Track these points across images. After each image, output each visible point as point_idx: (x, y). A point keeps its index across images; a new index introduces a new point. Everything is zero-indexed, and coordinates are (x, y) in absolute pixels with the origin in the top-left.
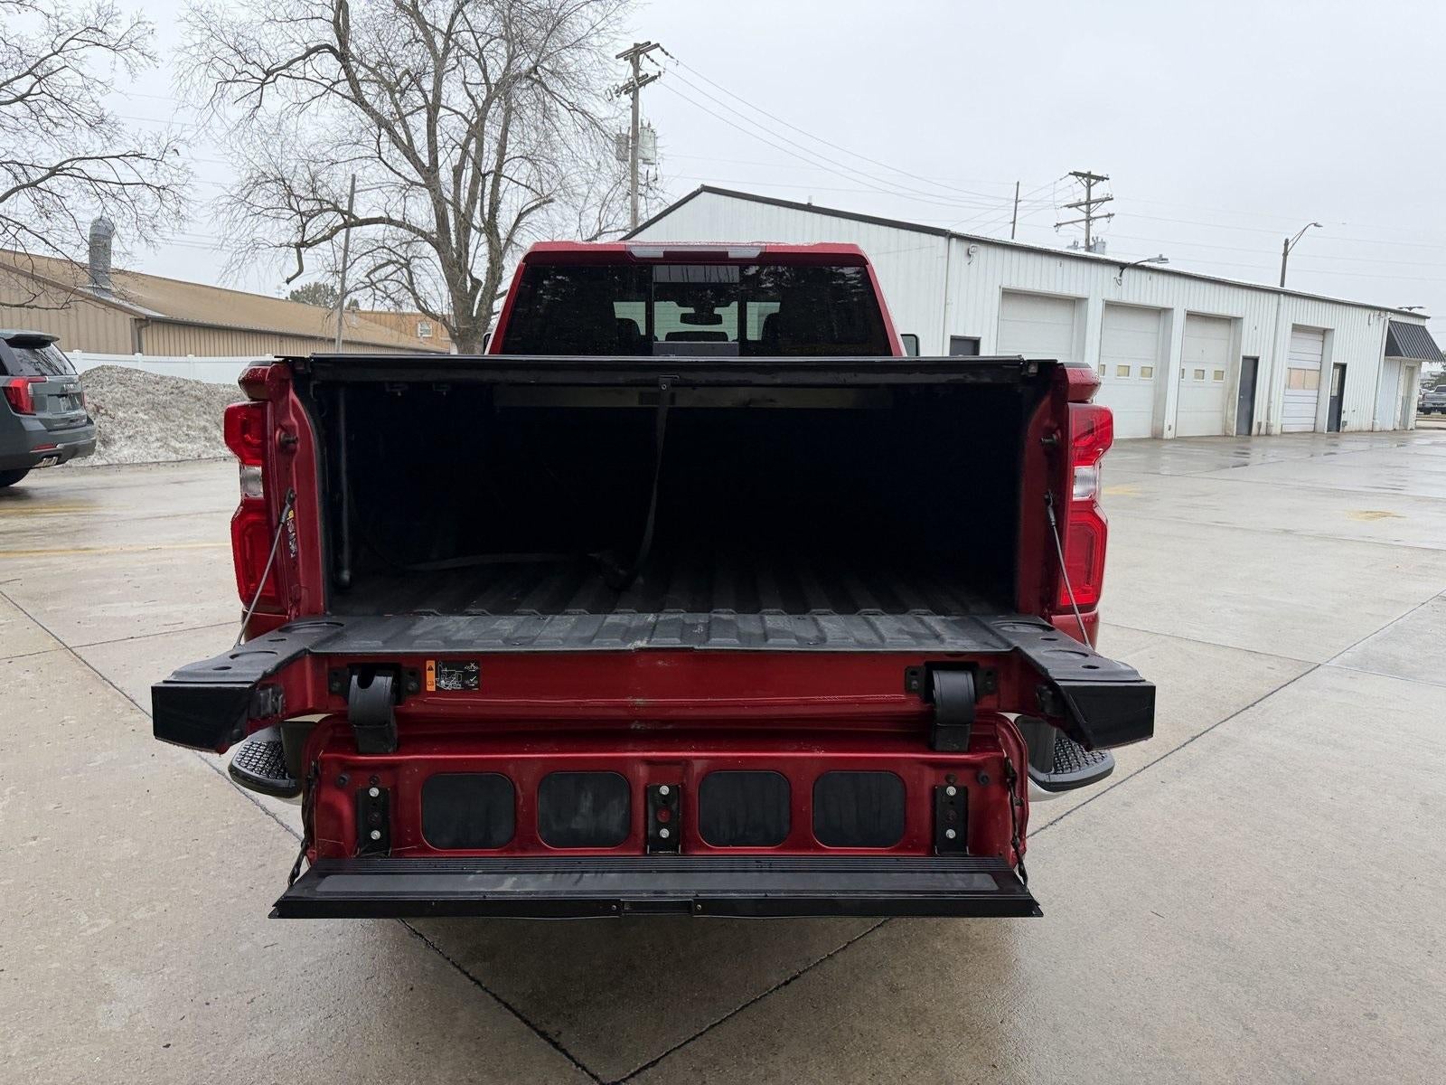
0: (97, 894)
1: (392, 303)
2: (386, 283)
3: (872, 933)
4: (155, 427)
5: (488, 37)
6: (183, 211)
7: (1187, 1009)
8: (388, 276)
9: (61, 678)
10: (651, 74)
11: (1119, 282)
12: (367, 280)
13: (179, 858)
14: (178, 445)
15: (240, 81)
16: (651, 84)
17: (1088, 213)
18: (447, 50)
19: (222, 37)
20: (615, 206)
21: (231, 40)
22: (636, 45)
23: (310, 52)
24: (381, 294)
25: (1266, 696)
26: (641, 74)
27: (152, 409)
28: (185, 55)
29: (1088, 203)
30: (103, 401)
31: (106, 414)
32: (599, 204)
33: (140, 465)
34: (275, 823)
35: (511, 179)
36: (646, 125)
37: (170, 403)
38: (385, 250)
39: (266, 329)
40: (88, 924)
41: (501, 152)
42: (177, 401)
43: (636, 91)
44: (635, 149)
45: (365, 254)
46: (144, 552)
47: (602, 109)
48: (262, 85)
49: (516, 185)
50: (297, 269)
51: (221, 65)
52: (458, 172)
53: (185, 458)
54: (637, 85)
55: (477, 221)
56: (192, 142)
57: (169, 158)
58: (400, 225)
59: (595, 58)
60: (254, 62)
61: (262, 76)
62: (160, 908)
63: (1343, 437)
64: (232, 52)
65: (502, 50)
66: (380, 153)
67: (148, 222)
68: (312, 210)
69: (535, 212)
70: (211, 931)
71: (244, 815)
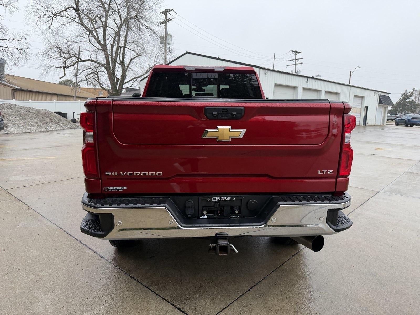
0: (28, 267)
1: (93, 85)
2: (91, 79)
3: (271, 274)
4: (21, 122)
5: (121, 6)
6: (27, 56)
7: (368, 294)
8: (91, 77)
9: (4, 199)
10: (171, 18)
11: (307, 82)
12: (85, 78)
13: (52, 255)
14: (29, 128)
15: (45, 17)
16: (171, 21)
17: (296, 62)
18: (109, 9)
19: (40, 3)
20: (159, 58)
21: (43, 4)
22: (166, 10)
23: (67, 9)
24: (89, 82)
25: (367, 201)
26: (167, 18)
27: (21, 116)
28: (28, 9)
29: (296, 60)
30: (5, 114)
31: (6, 118)
32: (155, 56)
33: (17, 133)
34: (81, 244)
35: (129, 49)
36: (169, 33)
37: (26, 115)
38: (91, 69)
39: (53, 93)
40: (26, 277)
41: (126, 41)
42: (28, 114)
43: (166, 23)
44: (166, 40)
45: (84, 70)
46: (24, 160)
47: (157, 28)
48: (52, 18)
49: (130, 50)
50: (64, 74)
51: (39, 12)
52: (112, 46)
53: (31, 131)
54: (166, 22)
55: (118, 61)
56: (30, 35)
57: (23, 40)
58: (95, 62)
59: (154, 13)
60: (50, 11)
61: (52, 16)
62: (49, 271)
63: (367, 127)
64: (43, 8)
65: (126, 10)
66: (89, 40)
67: (16, 60)
68: (68, 57)
69: (136, 58)
70: (67, 279)
71: (70, 241)
